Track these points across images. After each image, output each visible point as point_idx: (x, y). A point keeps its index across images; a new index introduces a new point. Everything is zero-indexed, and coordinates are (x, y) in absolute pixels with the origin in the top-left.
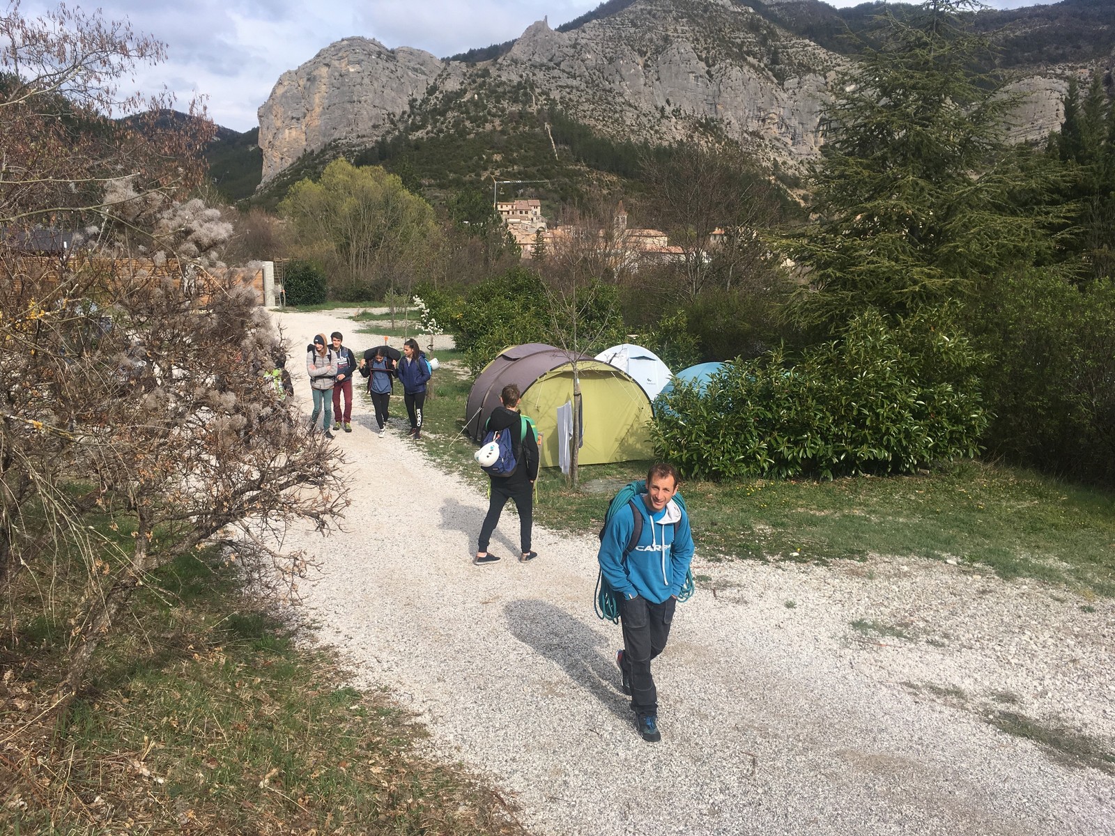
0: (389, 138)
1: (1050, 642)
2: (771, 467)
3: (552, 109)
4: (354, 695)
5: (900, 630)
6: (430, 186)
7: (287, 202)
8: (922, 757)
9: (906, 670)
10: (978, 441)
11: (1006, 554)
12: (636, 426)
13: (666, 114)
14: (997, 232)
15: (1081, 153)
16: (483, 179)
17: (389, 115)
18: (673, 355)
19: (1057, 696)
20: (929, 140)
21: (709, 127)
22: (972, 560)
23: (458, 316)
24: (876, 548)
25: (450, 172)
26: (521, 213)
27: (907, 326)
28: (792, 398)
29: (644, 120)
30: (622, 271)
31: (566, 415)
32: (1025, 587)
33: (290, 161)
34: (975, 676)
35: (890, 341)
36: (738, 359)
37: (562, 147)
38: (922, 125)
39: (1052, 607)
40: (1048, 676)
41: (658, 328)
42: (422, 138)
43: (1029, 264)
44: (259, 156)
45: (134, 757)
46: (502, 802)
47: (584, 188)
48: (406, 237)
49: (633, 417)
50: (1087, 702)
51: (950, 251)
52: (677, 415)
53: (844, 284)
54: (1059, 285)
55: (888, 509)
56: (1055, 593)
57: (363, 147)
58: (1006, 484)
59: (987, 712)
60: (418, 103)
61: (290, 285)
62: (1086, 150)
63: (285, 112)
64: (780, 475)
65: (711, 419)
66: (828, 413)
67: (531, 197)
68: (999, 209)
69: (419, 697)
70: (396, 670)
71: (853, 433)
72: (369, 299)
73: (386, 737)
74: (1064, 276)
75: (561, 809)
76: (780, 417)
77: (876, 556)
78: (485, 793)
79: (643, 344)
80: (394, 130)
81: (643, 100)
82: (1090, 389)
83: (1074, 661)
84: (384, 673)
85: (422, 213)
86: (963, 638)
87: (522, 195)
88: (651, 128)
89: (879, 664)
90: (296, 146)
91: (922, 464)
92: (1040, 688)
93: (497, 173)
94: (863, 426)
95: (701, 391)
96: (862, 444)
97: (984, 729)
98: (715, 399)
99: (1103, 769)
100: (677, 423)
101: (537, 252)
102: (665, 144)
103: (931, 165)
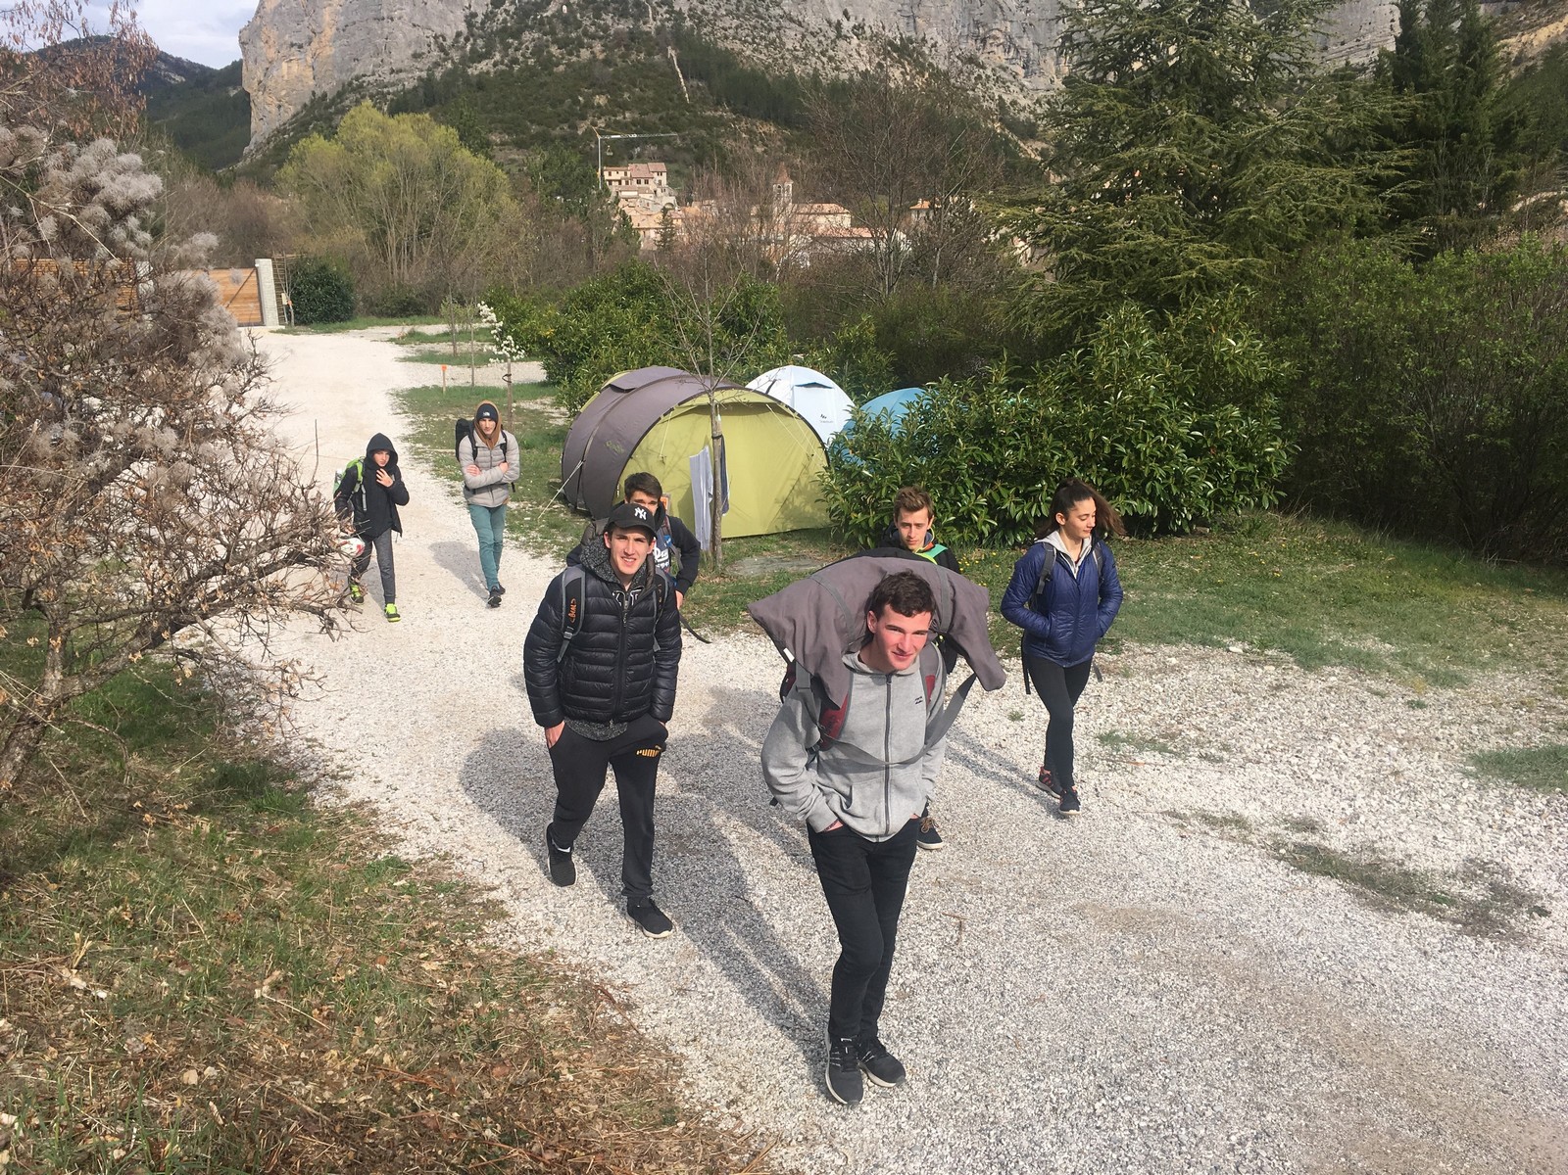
0: (438, 74)
1: (1365, 749)
2: (993, 531)
3: (678, 27)
4: (400, 867)
5: (1166, 743)
6: (503, 144)
7: (289, 170)
8: (1188, 908)
9: (1170, 796)
10: (1277, 485)
11: (1309, 636)
12: (804, 481)
13: (844, 32)
14: (1303, 190)
15: (1423, 79)
16: (580, 132)
17: (436, 37)
18: (857, 380)
19: (1373, 820)
20: (1210, 58)
21: (905, 51)
22: (1264, 646)
23: (548, 332)
24: (1134, 635)
25: (532, 122)
26: (639, 182)
27: (1179, 326)
28: (1020, 433)
29: (812, 41)
30: (786, 263)
31: (702, 467)
32: (1333, 678)
33: (292, 110)
34: (1263, 798)
35: (1154, 348)
36: (944, 380)
37: (694, 83)
38: (1202, 37)
39: (1368, 704)
40: (1361, 795)
41: (834, 342)
42: (488, 72)
43: (1346, 234)
44: (244, 103)
45: (62, 964)
46: (610, 998)
47: (729, 144)
48: (469, 220)
49: (799, 467)
50: (1413, 827)
51: (1239, 219)
52: (859, 463)
53: (1094, 269)
54: (1388, 263)
55: (1153, 582)
56: (1374, 685)
57: (400, 87)
58: (1312, 543)
59: (1277, 846)
60: (479, 19)
61: (299, 294)
62: (1427, 72)
63: (280, 37)
64: (1004, 540)
65: (908, 466)
66: (1070, 453)
67: (652, 159)
68: (1308, 158)
69: (494, 864)
70: (461, 829)
71: (1104, 479)
72: (419, 313)
73: (445, 921)
74: (1395, 251)
75: (693, 1003)
76: (1004, 460)
77: (1134, 645)
78: (586, 988)
79: (815, 366)
80: (445, 60)
81: (810, 13)
82: (1427, 407)
83: (1396, 773)
84: (443, 835)
85: (491, 185)
86: (1248, 750)
87: (639, 156)
88: (823, 53)
89: (1134, 789)
90: (299, 86)
91: (1198, 519)
92: (1349, 811)
93: (601, 123)
94: (1119, 469)
95: (894, 428)
96: (1117, 494)
97: (1272, 867)
98: (913, 438)
99: (1431, 913)
100: (860, 474)
101: (664, 240)
102: (845, 76)
103: (1213, 95)
